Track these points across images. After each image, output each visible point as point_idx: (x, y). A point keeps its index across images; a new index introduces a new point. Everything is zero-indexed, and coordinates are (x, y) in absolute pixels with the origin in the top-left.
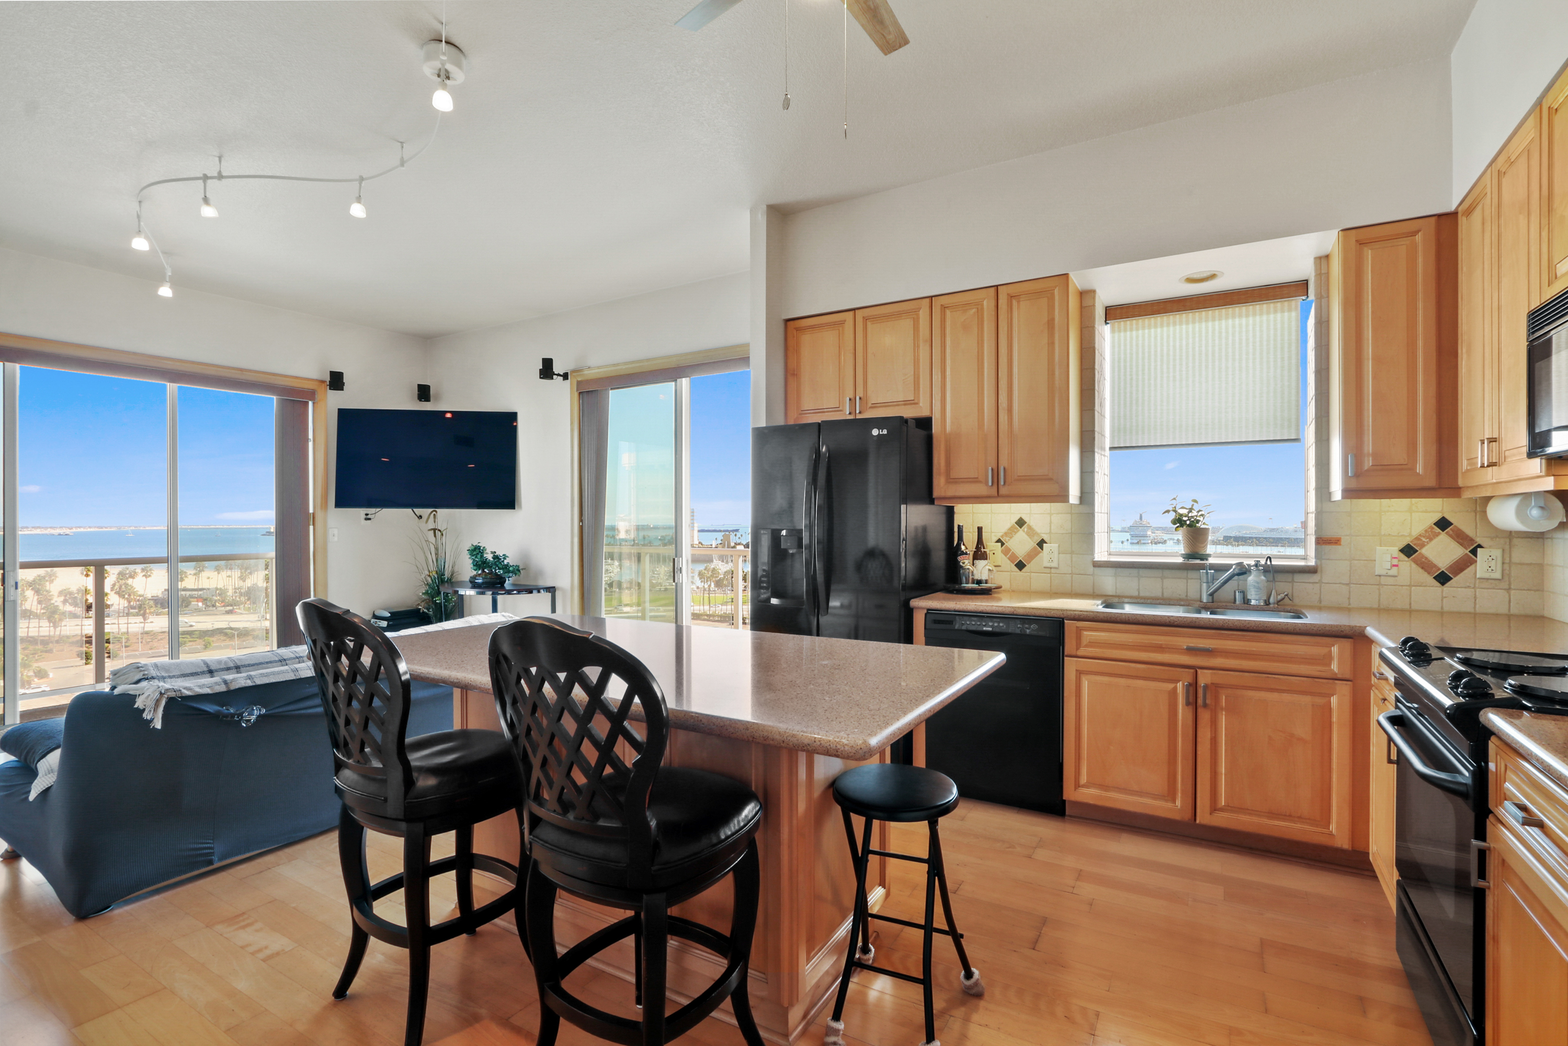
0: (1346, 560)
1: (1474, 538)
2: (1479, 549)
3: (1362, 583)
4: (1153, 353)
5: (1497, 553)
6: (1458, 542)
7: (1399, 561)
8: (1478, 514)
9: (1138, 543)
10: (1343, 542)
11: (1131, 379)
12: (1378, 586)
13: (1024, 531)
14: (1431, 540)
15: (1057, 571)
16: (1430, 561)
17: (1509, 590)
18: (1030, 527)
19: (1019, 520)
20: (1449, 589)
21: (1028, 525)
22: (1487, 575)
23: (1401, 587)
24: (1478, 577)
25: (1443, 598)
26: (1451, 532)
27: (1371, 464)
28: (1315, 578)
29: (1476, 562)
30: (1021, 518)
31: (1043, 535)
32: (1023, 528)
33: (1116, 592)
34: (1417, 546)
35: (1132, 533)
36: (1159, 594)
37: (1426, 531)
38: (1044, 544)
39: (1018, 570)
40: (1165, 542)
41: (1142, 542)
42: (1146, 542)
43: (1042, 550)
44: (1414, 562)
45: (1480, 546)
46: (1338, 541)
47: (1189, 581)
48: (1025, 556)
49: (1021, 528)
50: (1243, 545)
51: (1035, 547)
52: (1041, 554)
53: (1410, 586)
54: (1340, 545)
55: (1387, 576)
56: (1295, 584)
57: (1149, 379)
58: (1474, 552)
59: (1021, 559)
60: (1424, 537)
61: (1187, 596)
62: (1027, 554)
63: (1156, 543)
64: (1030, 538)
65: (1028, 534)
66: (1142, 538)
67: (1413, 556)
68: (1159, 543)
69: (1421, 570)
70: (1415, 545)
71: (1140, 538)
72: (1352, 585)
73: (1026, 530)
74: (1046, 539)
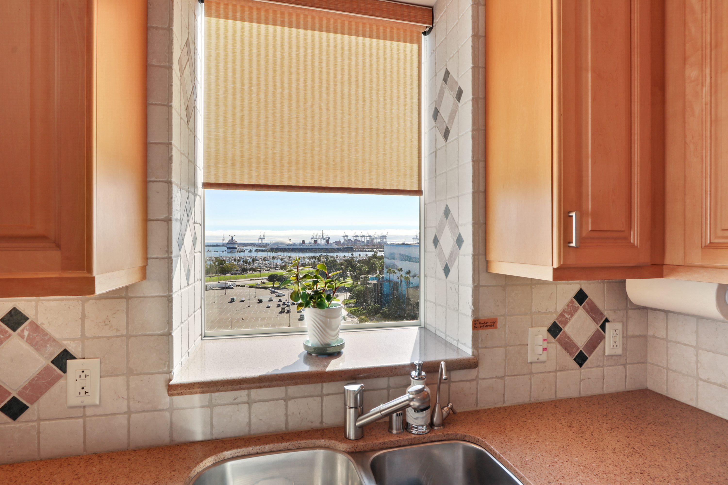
0: (501, 347)
1: (602, 312)
2: (607, 324)
3: (516, 373)
4: (263, 57)
5: (619, 326)
6: (592, 317)
7: (548, 343)
8: (605, 285)
9: (231, 252)
10: (499, 324)
11: (234, 88)
12: (529, 376)
13: (22, 337)
14: (572, 315)
15: (99, 411)
16: (571, 340)
17: (625, 365)
18: (36, 328)
19: (10, 313)
20: (586, 370)
21: (32, 323)
22: (613, 353)
23: (548, 374)
24: (606, 355)
25: (581, 381)
26: (587, 306)
27: (590, 229)
28: (473, 373)
29: (605, 337)
30: (14, 309)
31: (65, 342)
32: (19, 330)
33: (212, 434)
34: (561, 324)
35: (228, 247)
36: (282, 426)
37: (568, 305)
38: (69, 362)
39: (9, 420)
40: (244, 251)
41: (233, 251)
42: (235, 251)
43: (65, 371)
44: (559, 343)
45: (607, 320)
46: (495, 322)
47: (325, 398)
48: (25, 388)
49: (14, 330)
50: (279, 252)
51: (47, 368)
52: (61, 382)
53: (556, 371)
54: (496, 328)
55: (539, 362)
56: (452, 384)
57: (258, 93)
58: (603, 327)
59: (14, 394)
60: (567, 313)
61: (322, 422)
62: (30, 383)
63: (240, 252)
64: (37, 350)
65: (30, 341)
66: (233, 249)
67: (559, 336)
68: (241, 252)
69: (564, 352)
70: (560, 323)
71: (232, 249)
72: (506, 378)
73: (26, 333)
74: (72, 348)
